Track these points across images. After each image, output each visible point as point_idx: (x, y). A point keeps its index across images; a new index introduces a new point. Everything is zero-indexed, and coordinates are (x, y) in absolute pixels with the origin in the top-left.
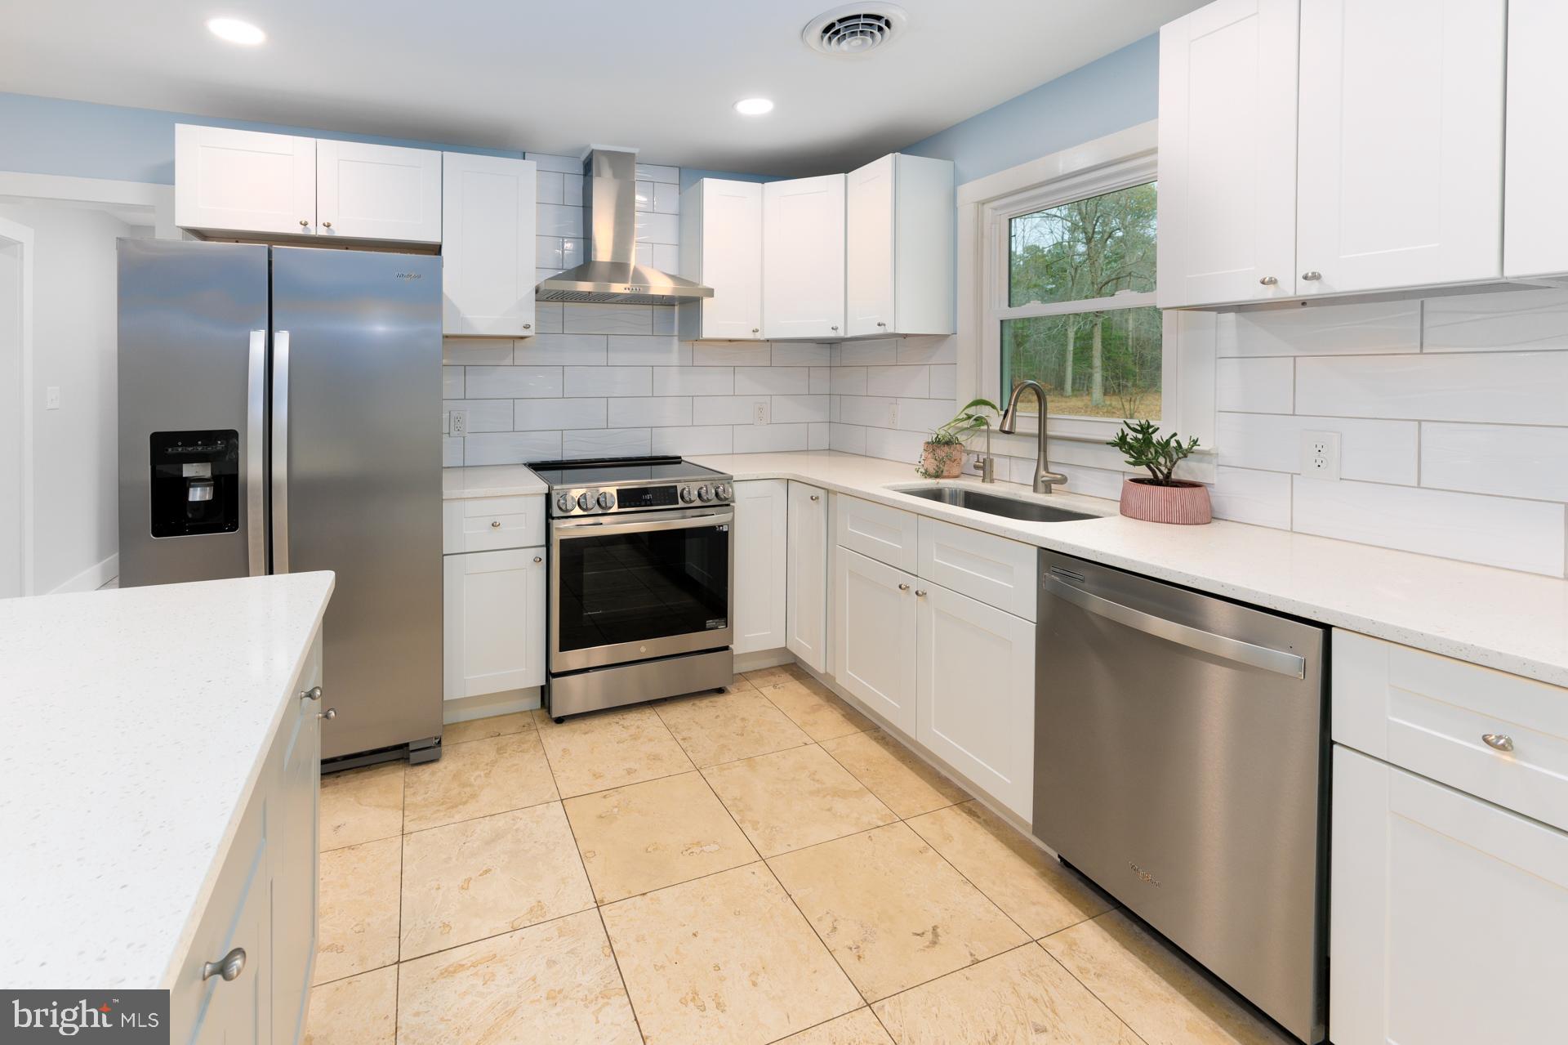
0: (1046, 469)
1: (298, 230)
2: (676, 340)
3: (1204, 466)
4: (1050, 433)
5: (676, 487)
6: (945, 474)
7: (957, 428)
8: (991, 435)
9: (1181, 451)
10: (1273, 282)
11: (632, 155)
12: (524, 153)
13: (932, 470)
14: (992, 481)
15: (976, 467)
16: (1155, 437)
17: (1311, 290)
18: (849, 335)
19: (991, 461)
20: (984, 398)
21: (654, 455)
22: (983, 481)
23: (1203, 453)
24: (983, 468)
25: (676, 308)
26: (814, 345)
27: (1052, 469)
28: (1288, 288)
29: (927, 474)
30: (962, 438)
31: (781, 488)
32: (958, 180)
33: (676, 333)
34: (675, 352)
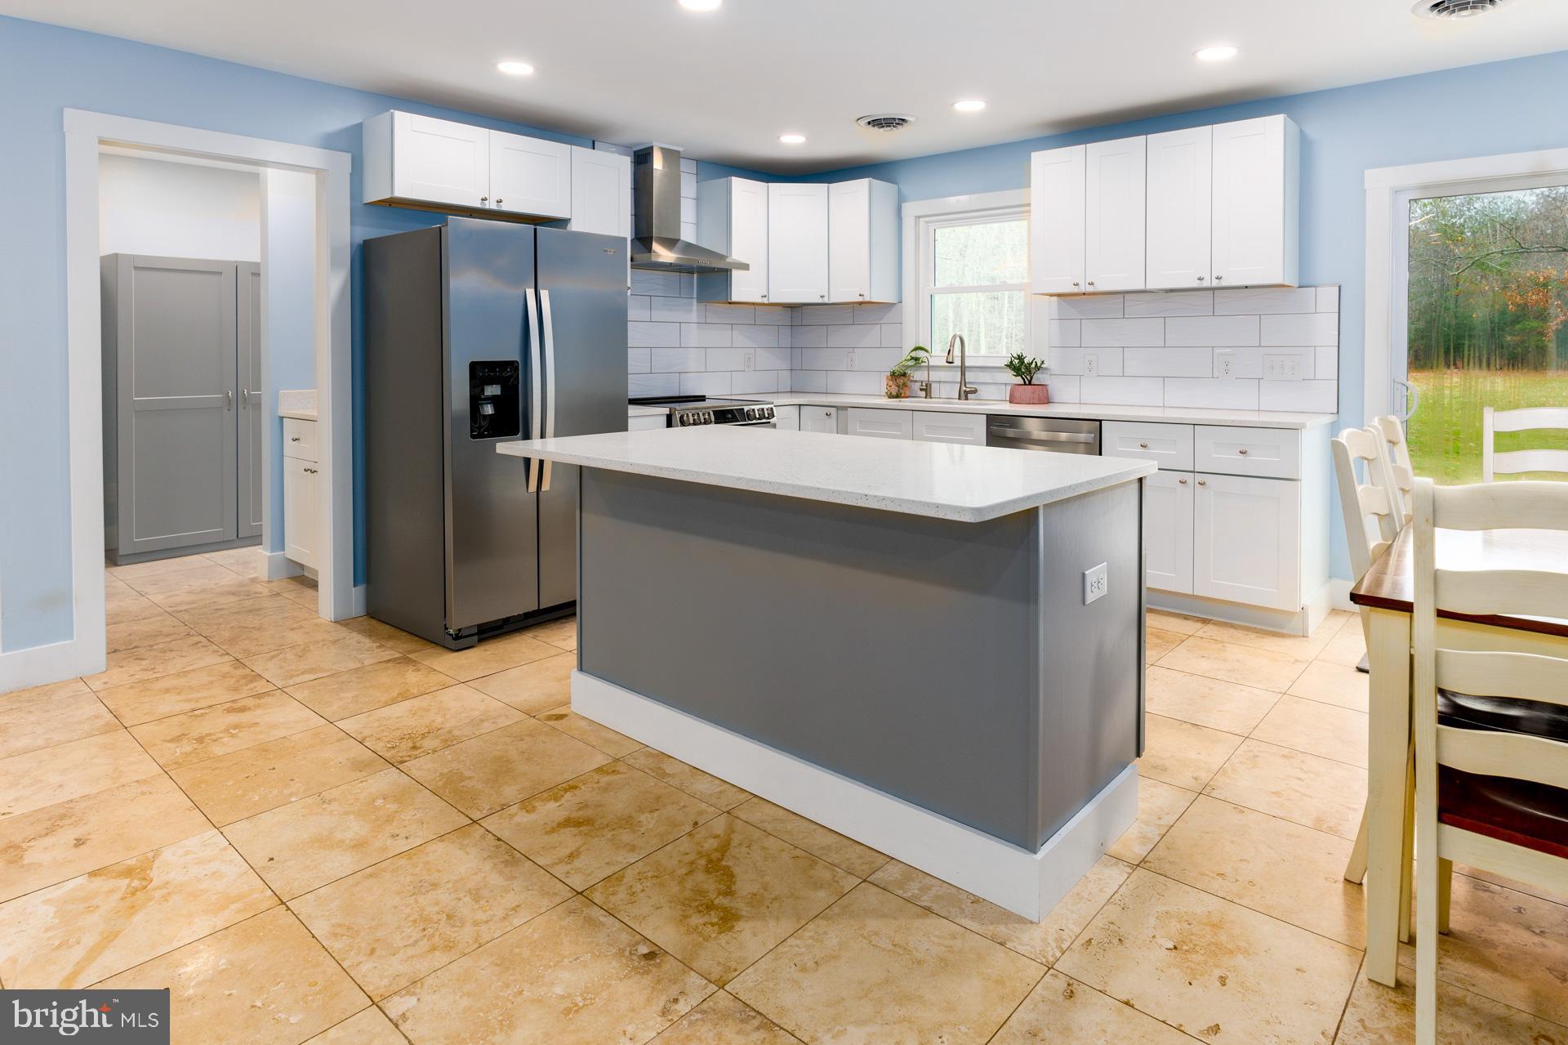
0: (965, 385)
1: (477, 204)
2: (695, 301)
3: (1044, 375)
4: (966, 364)
5: (743, 409)
6: (903, 395)
7: (905, 366)
8: (930, 369)
9: (1038, 368)
10: (1077, 285)
11: (678, 152)
12: (594, 142)
13: (894, 393)
14: (931, 398)
15: (921, 390)
16: (1026, 361)
17: (1091, 289)
18: (831, 301)
19: (930, 385)
20: (921, 345)
21: (681, 395)
22: (926, 398)
23: (1046, 369)
24: (926, 390)
25: (695, 275)
26: (781, 308)
27: (968, 386)
28: (1082, 289)
29: (891, 396)
30: (908, 372)
31: (795, 410)
32: (901, 200)
33: (695, 296)
34: (692, 312)
